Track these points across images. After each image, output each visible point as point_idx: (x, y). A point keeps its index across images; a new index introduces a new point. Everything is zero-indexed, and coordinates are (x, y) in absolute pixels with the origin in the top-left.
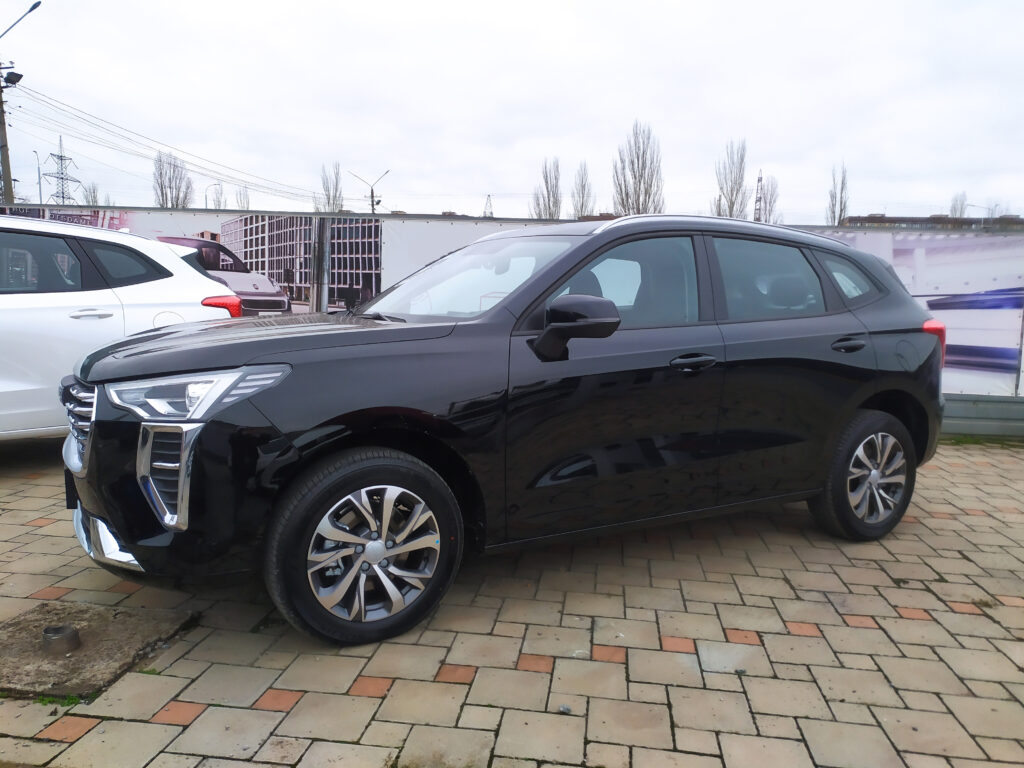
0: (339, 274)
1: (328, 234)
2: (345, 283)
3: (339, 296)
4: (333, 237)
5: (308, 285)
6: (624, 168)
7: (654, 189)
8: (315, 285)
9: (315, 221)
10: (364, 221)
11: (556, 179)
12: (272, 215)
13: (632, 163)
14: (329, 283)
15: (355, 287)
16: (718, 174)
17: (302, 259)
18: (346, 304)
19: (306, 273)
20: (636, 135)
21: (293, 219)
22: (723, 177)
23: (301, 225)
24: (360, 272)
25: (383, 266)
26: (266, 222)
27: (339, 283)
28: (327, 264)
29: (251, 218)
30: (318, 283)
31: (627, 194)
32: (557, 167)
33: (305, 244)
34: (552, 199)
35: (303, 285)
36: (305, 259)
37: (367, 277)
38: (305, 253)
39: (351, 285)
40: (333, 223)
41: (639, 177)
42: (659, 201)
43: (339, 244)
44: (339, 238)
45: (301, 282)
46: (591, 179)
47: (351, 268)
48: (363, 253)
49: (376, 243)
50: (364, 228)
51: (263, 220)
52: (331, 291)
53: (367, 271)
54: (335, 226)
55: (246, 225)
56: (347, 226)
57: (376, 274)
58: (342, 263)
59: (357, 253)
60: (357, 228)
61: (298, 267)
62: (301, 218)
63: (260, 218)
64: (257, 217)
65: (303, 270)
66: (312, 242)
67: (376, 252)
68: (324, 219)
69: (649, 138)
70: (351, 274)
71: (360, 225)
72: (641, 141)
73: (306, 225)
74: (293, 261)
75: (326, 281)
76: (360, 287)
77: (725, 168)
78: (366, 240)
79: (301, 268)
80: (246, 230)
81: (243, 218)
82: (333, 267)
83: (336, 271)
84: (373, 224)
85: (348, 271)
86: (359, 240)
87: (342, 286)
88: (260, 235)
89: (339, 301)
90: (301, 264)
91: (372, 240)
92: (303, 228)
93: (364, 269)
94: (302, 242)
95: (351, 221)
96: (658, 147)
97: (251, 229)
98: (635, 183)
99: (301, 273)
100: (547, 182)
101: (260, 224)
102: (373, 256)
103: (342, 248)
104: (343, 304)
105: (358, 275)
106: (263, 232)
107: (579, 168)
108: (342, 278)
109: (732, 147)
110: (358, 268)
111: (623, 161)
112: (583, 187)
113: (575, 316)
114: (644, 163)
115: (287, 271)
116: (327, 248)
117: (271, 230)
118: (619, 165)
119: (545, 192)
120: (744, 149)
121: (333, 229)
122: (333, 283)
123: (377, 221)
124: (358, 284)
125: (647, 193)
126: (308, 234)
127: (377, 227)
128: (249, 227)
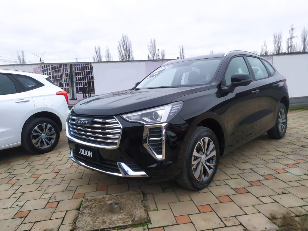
0: (79, 83)
1: (74, 69)
2: (82, 85)
3: (80, 90)
4: (75, 70)
5: (68, 87)
6: (121, 48)
7: (131, 54)
8: (71, 87)
9: (69, 66)
10: (86, 64)
11: (100, 52)
12: (52, 64)
13: (123, 46)
14: (76, 86)
15: (85, 86)
16: (149, 48)
17: (65, 79)
18: (83, 92)
19: (67, 83)
20: (123, 38)
21: (60, 65)
22: (150, 49)
23: (63, 67)
24: (87, 81)
25: (94, 79)
26: (50, 67)
27: (79, 85)
28: (74, 80)
29: (45, 66)
30: (72, 86)
31: (123, 56)
32: (99, 49)
33: (66, 74)
34: (99, 59)
35: (66, 87)
36: (66, 78)
37: (89, 83)
38: (66, 76)
39: (84, 86)
40: (75, 66)
41: (126, 51)
42: (132, 57)
43: (78, 73)
44: (78, 70)
45: (65, 86)
46: (110, 52)
47: (83, 80)
48: (87, 75)
49: (91, 71)
50: (86, 67)
51: (49, 66)
52: (77, 88)
53: (89, 81)
54: (76, 67)
55: (43, 68)
56: (80, 66)
57: (92, 82)
58: (80, 79)
59: (85, 75)
60: (84, 67)
61: (64, 81)
62: (63, 65)
63: (48, 66)
64: (47, 65)
65: (66, 82)
66: (68, 72)
67: (91, 74)
68: (72, 64)
69: (127, 39)
70: (83, 82)
71: (85, 66)
72: (125, 39)
73: (65, 67)
74: (62, 80)
75: (75, 85)
76: (87, 86)
77: (150, 47)
78: (87, 71)
79: (65, 81)
80: (43, 70)
81: (42, 66)
82: (77, 81)
83: (78, 82)
84: (89, 65)
85: (82, 81)
86: (85, 71)
87: (80, 86)
88: (49, 72)
89: (80, 92)
90: (65, 80)
91: (90, 70)
92: (64, 68)
93: (88, 80)
94: (65, 73)
95: (82, 64)
96: (130, 41)
97: (45, 70)
98: (125, 52)
99: (65, 83)
100: (97, 53)
101: (48, 68)
102: (90, 76)
103: (79, 74)
104: (81, 92)
105: (86, 82)
106: (50, 70)
107: (106, 48)
108: (80, 84)
109: (152, 40)
110: (85, 80)
111: (120, 46)
112: (108, 54)
113: (239, 80)
114: (127, 46)
115: (60, 83)
116: (74, 74)
117: (52, 69)
118: (119, 47)
119: (97, 57)
120: (155, 41)
121: (75, 68)
122: (77, 86)
123: (91, 64)
124: (86, 85)
125: (129, 55)
126: (66, 70)
127: (91, 66)
128: (44, 69)
